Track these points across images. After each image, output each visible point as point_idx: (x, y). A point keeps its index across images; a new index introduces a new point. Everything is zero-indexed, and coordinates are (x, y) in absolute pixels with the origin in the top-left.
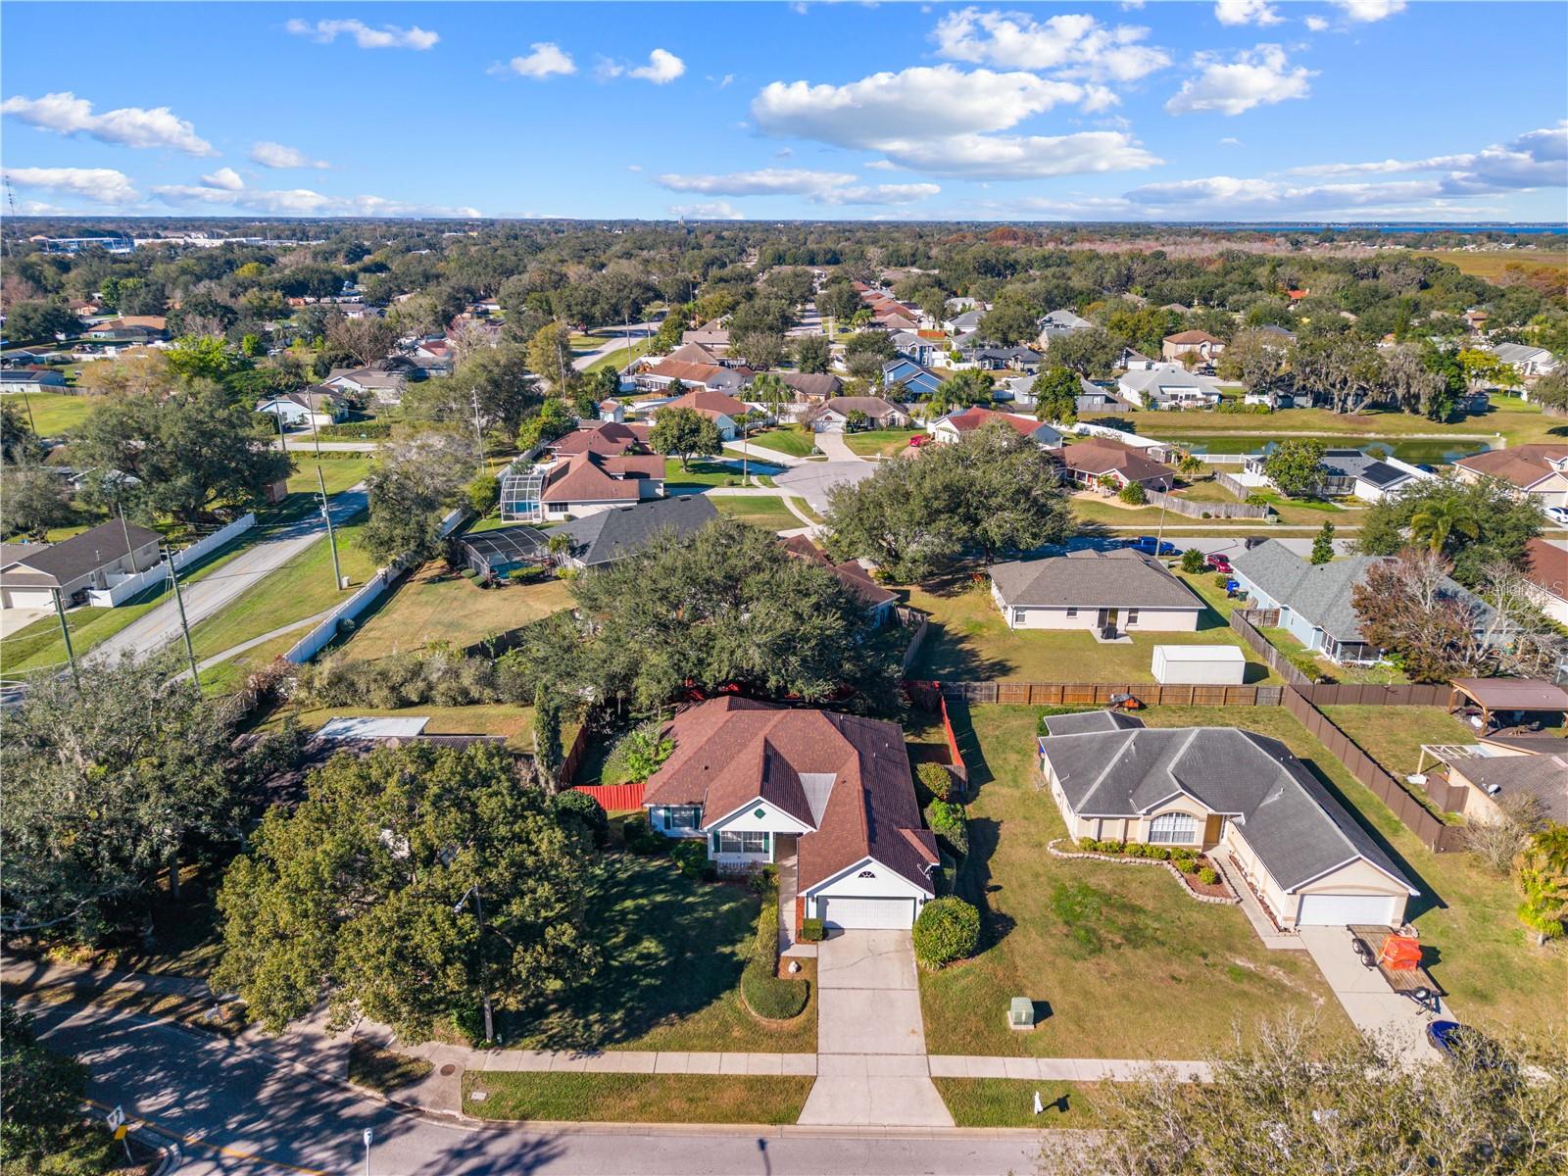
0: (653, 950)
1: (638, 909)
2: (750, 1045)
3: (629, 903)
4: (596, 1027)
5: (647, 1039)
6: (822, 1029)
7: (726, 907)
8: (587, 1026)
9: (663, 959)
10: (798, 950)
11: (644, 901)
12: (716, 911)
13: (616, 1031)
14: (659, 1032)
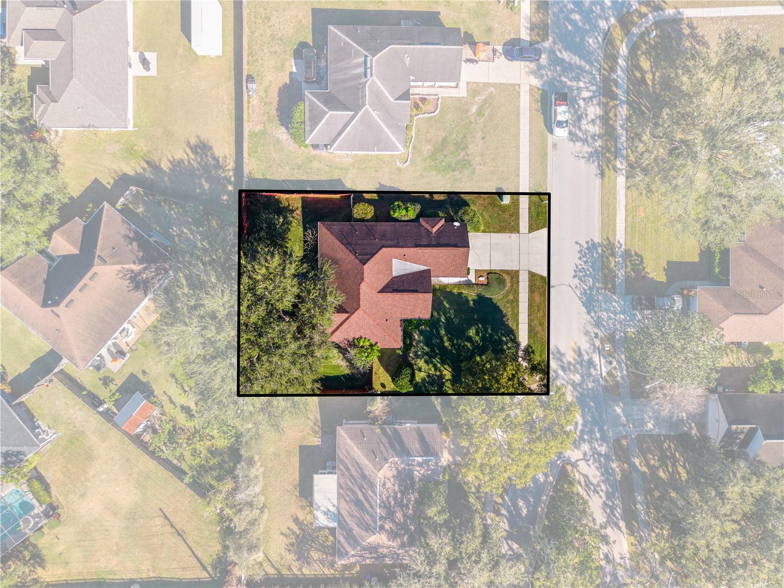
0: (474, 331)
1: (449, 340)
2: (516, 293)
3: (447, 344)
4: (509, 346)
5: (514, 328)
6: (509, 268)
7: (447, 306)
8: (509, 348)
9: (478, 326)
10: (472, 277)
11: (445, 339)
12: (450, 309)
13: (511, 339)
14: (511, 324)
